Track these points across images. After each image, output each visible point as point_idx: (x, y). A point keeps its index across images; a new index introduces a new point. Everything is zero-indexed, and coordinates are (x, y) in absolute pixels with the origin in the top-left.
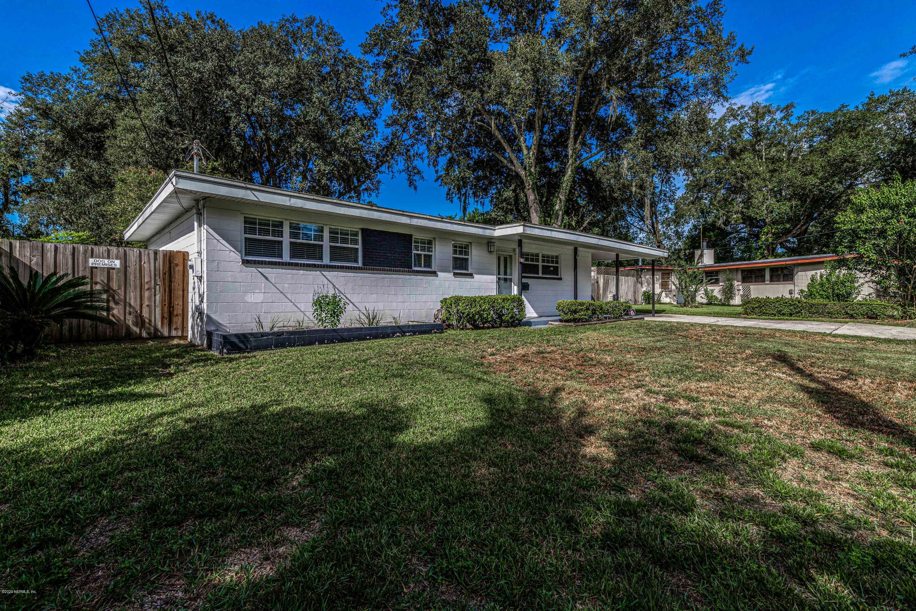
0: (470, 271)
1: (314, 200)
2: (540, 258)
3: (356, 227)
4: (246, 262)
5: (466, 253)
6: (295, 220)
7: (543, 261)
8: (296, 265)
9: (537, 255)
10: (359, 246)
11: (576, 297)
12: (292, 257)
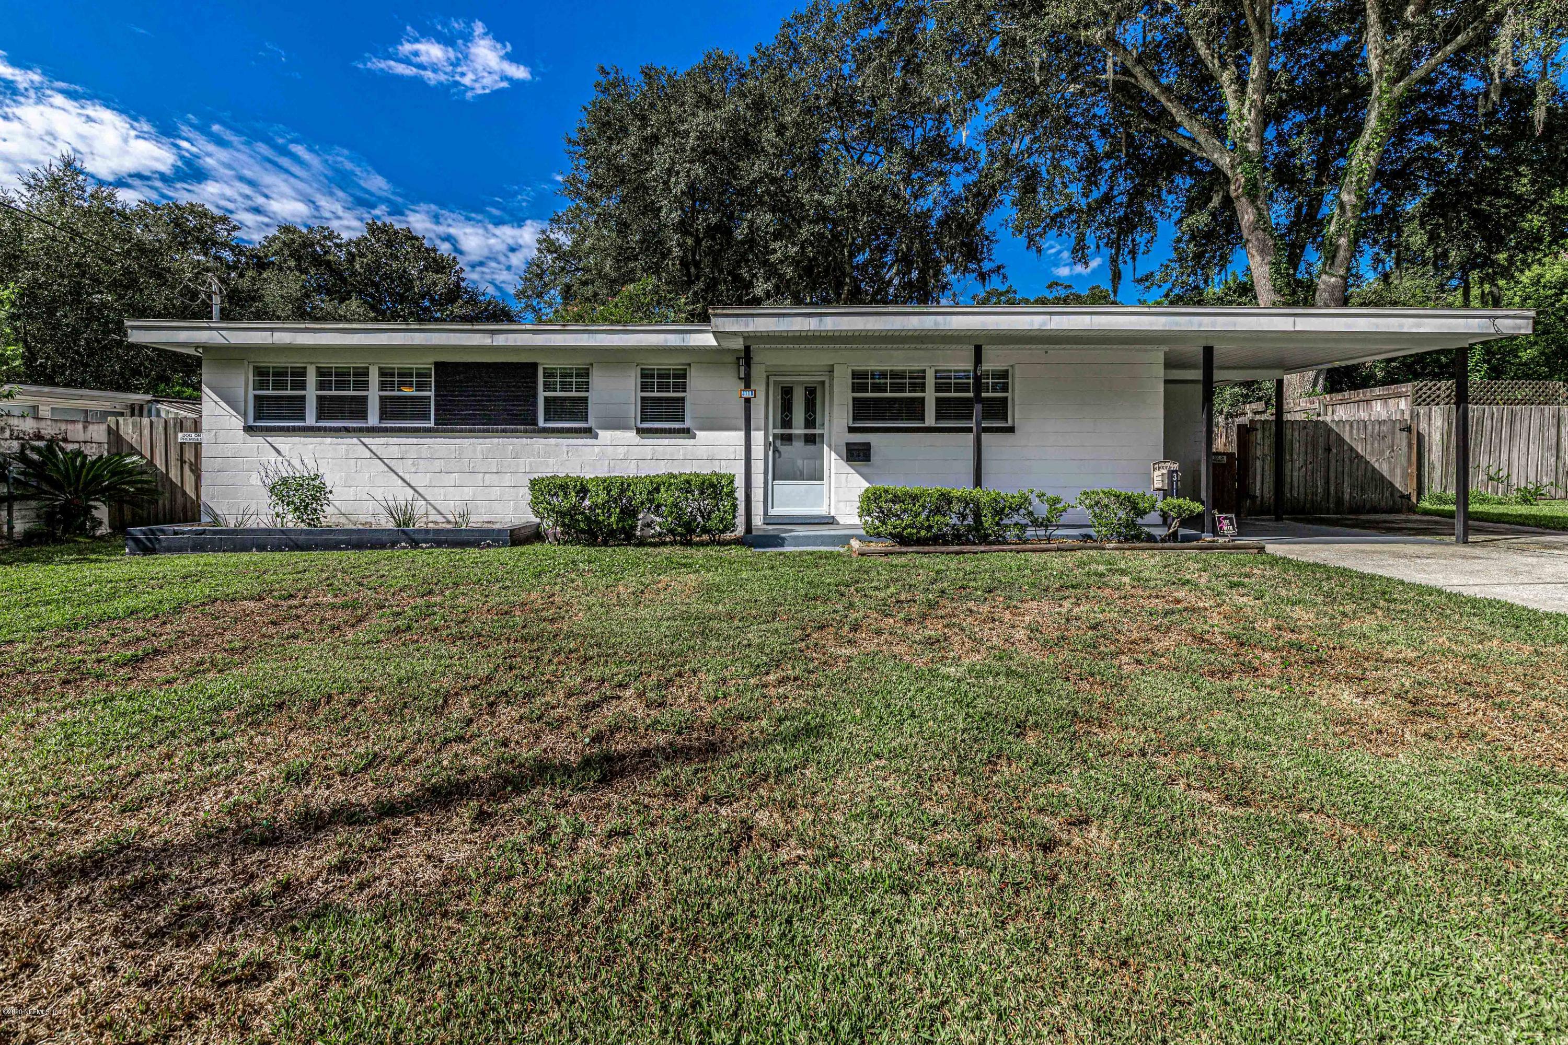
0: (688, 424)
1: (307, 330)
2: (930, 382)
3: (426, 362)
4: (248, 429)
5: (682, 387)
6: (325, 362)
7: (938, 388)
8: (326, 429)
9: (922, 375)
10: (431, 394)
11: (978, 482)
12: (319, 418)
